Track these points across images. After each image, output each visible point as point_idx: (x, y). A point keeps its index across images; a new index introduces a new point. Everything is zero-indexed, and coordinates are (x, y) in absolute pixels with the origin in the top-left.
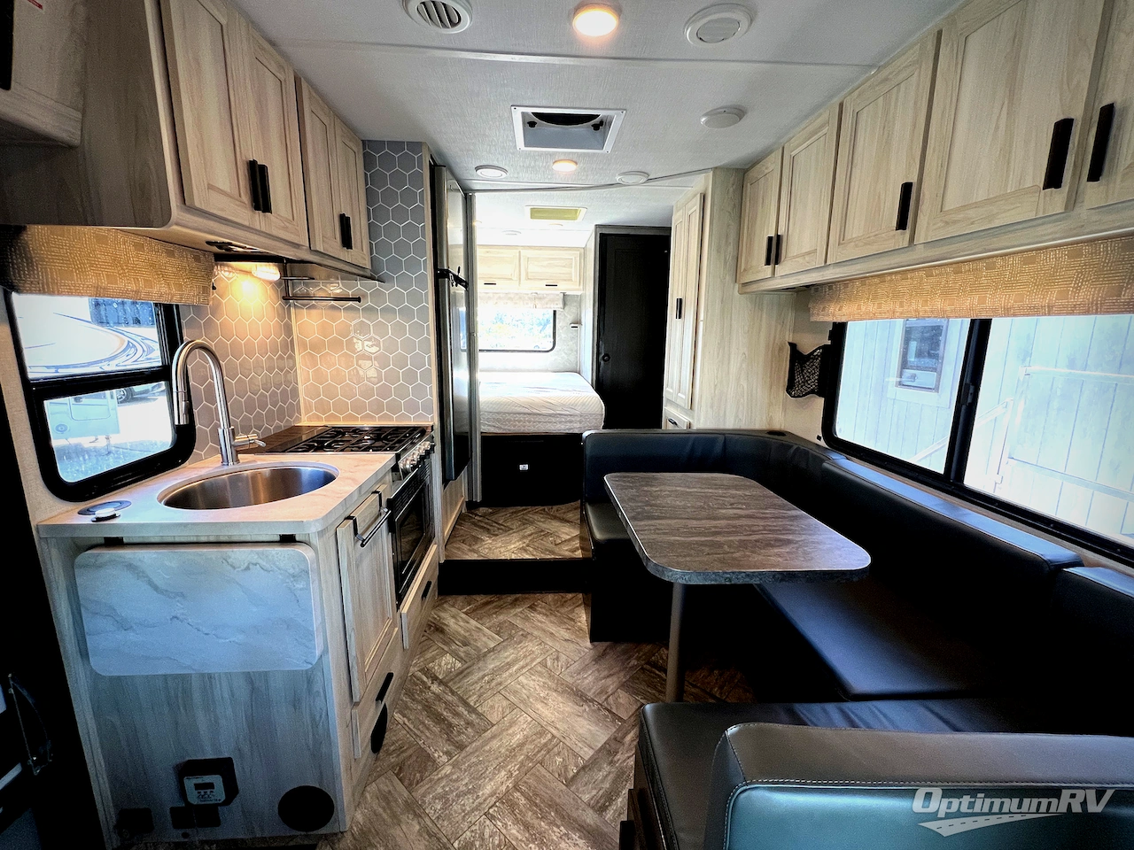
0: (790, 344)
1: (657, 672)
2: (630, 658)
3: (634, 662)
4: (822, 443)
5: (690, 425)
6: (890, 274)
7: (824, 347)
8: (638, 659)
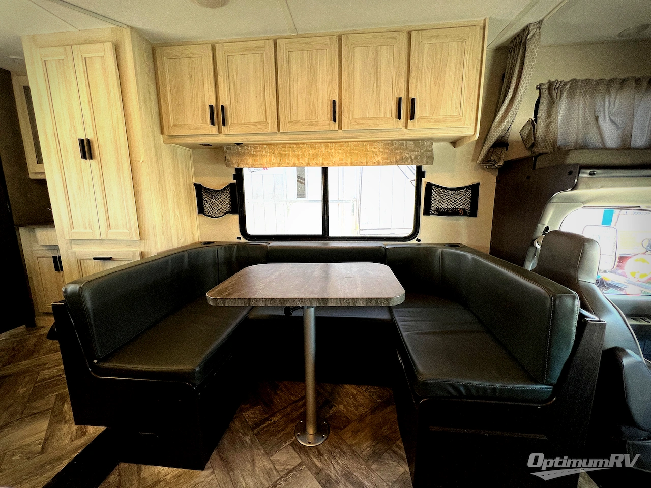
0: (195, 184)
1: (265, 425)
2: (241, 441)
3: (247, 439)
4: (243, 240)
5: (142, 255)
6: (290, 144)
7: (231, 185)
8: (245, 434)
